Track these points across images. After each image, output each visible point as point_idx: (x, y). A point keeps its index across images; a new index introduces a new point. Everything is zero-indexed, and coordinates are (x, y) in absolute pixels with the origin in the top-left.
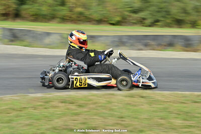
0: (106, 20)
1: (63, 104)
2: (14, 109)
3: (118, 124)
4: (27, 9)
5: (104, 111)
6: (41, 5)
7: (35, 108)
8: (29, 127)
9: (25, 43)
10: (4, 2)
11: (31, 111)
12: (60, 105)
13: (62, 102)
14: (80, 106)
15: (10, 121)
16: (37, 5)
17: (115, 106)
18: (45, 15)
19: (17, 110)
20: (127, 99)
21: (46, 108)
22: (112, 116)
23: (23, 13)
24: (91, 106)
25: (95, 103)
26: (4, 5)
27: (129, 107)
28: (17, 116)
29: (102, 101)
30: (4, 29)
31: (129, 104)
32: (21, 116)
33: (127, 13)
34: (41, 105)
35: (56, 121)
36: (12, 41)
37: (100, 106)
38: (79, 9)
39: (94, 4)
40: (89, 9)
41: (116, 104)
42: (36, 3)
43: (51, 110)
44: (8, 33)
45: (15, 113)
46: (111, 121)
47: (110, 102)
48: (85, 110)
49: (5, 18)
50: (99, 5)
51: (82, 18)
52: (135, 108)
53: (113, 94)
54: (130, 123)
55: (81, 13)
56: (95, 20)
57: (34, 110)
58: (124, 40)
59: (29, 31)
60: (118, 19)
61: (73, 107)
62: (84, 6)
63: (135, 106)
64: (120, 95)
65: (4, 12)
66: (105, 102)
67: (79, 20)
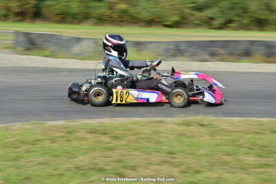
0: (159, 20)
1: (92, 136)
2: (24, 142)
4: (51, 5)
5: (148, 144)
7: (53, 140)
8: (42, 167)
9: (46, 52)
11: (47, 143)
12: (89, 136)
13: (91, 133)
14: (115, 137)
15: (18, 158)
17: (164, 137)
18: (75, 14)
20: (181, 128)
21: (68, 141)
22: (159, 152)
23: (45, 11)
24: (132, 138)
25: (135, 134)
27: (183, 139)
28: (28, 152)
29: (147, 130)
30: (17, 33)
31: (183, 135)
32: (33, 151)
33: (188, 11)
34: (62, 137)
35: (82, 158)
36: (28, 49)
37: (143, 138)
38: (122, 6)
40: (136, 6)
41: (165, 135)
43: (75, 143)
44: (22, 39)
45: (25, 147)
46: (156, 157)
47: (156, 133)
48: (123, 143)
49: (20, 18)
51: (126, 18)
52: (191, 140)
53: (160, 122)
54: (183, 160)
55: (124, 12)
56: (143, 21)
57: (51, 143)
58: (182, 48)
59: (53, 36)
60: (176, 18)
61: (105, 139)
62: (129, 1)
63: (192, 137)
64: (172, 123)
65: (19, 10)
66: (149, 132)
67: (122, 21)
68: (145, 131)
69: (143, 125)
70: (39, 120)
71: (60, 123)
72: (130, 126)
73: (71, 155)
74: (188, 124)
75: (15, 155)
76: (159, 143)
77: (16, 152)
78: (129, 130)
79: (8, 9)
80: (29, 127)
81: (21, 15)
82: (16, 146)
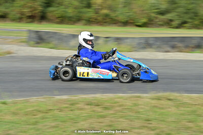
0: (132, 21)
1: (89, 107)
2: (40, 111)
3: (144, 127)
4: (53, 11)
5: (131, 114)
6: (67, 7)
7: (61, 110)
8: (54, 129)
9: (51, 45)
10: (30, 5)
11: (56, 112)
12: (86, 107)
13: (88, 105)
14: (106, 108)
15: (36, 123)
16: (63, 7)
17: (142, 108)
18: (70, 17)
19: (43, 112)
20: (153, 102)
21: (71, 110)
22: (138, 119)
23: (49, 15)
24: (118, 108)
25: (120, 106)
26: (31, 7)
27: (156, 109)
28: (43, 118)
30: (30, 31)
31: (155, 107)
32: (47, 118)
33: (153, 15)
34: (67, 107)
35: (82, 123)
36: (38, 43)
37: (126, 109)
38: (105, 11)
39: (120, 6)
40: (115, 11)
41: (143, 107)
42: (62, 5)
43: (77, 112)
44: (33, 35)
45: (40, 115)
46: (137, 123)
47: (136, 105)
48: (112, 112)
49: (31, 20)
50: (124, 7)
51: (108, 20)
52: (162, 111)
53: (139, 97)
54: (157, 126)
55: (107, 15)
56: (121, 22)
57: (60, 112)
58: (151, 42)
59: (55, 33)
60: (144, 20)
61: (98, 109)
62: (110, 8)
63: (162, 108)
64: (146, 97)
65: (30, 15)
66: (130, 104)
67: (105, 22)
68: (128, 104)
69: (126, 99)
70: (50, 95)
71: (65, 97)
72: (116, 100)
73: (74, 121)
74: (159, 99)
75: (34, 120)
76: (139, 112)
77: (34, 119)
78: (115, 103)
79: (22, 14)
80: (42, 100)
81: (32, 18)
82: (34, 114)
